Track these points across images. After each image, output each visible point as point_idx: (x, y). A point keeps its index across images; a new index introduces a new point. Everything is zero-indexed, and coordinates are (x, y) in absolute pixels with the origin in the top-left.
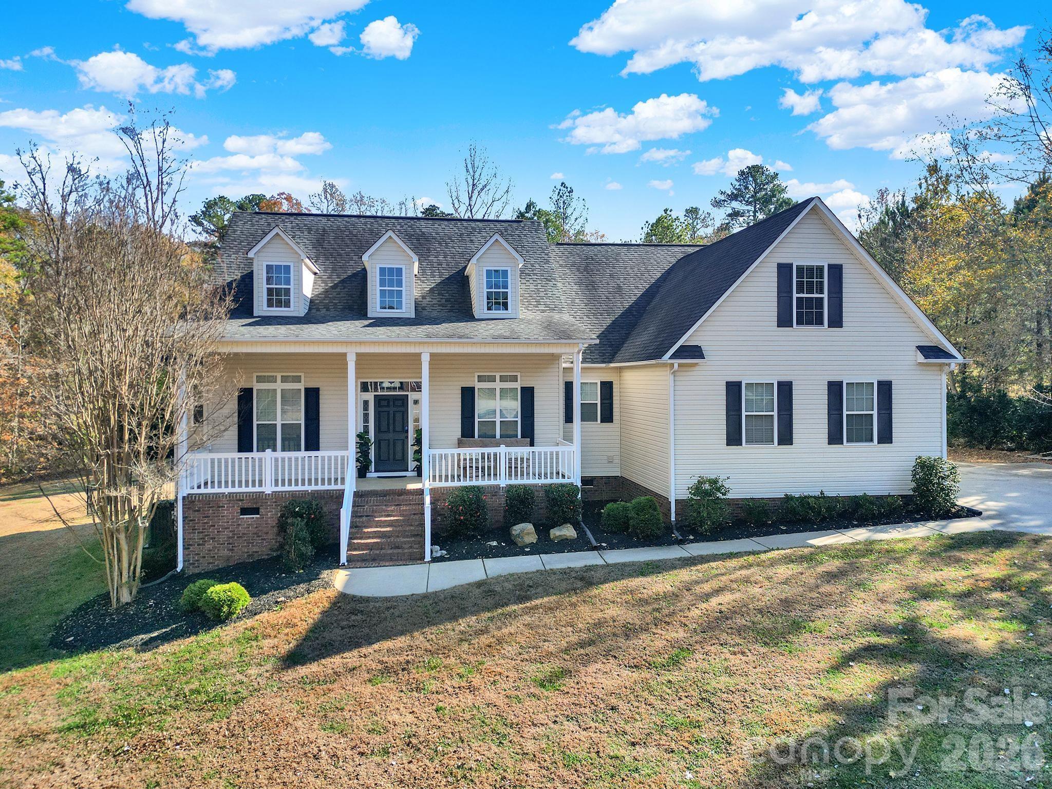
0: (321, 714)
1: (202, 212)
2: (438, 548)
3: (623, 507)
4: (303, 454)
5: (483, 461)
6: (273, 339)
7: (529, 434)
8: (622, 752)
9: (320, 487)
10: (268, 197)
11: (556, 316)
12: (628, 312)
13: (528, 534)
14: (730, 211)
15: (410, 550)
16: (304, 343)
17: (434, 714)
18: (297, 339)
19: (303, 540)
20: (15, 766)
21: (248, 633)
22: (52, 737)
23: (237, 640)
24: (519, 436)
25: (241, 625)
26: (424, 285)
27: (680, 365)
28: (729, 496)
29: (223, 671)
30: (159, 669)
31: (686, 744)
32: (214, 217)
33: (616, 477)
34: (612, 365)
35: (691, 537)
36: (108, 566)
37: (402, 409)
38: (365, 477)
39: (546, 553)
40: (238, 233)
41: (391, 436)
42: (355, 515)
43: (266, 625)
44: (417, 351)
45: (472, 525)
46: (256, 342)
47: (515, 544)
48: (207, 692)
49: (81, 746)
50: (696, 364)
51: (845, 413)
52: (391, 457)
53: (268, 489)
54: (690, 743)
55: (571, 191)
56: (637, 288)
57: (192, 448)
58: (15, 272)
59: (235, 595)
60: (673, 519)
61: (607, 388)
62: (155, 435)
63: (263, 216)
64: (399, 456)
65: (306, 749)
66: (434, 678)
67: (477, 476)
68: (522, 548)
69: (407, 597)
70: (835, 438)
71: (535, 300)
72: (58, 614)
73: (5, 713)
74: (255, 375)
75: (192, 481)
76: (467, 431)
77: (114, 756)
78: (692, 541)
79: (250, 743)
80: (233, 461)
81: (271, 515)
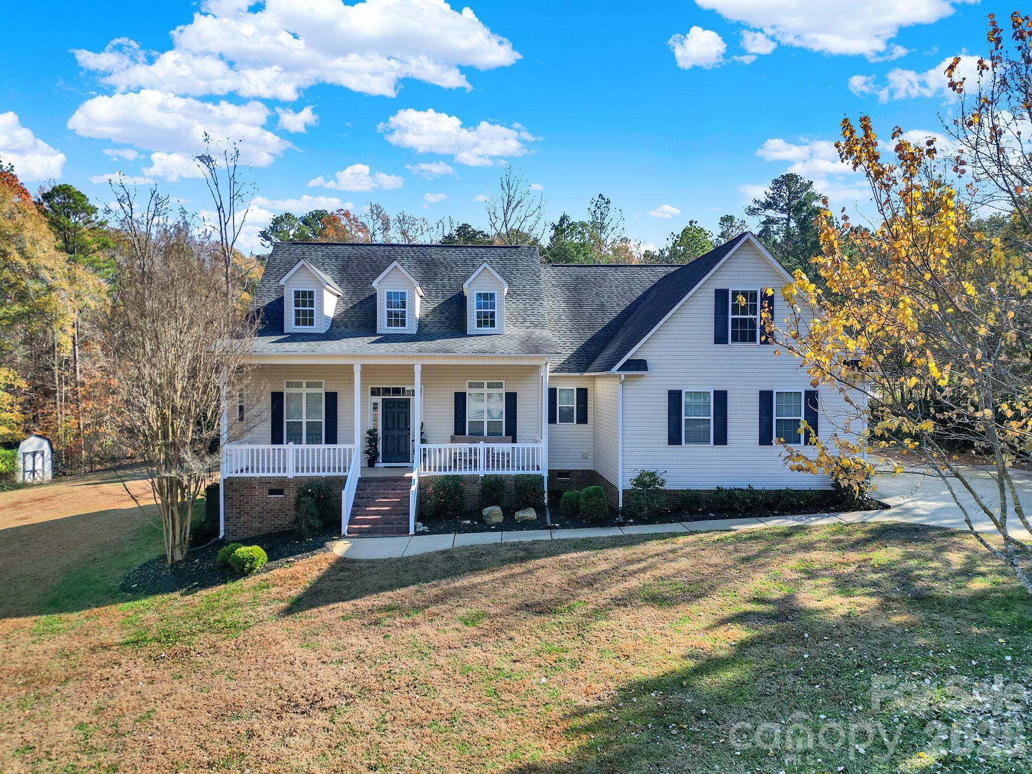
0: (302, 637)
1: (270, 227)
2: (420, 524)
3: (578, 494)
4: (324, 446)
5: (470, 455)
6: (294, 353)
7: (512, 433)
8: (505, 666)
9: (332, 474)
10: (329, 212)
11: (537, 332)
12: (608, 327)
13: (495, 515)
14: (764, 219)
15: (399, 526)
16: (320, 356)
17: (382, 639)
18: (313, 353)
19: (313, 515)
20: (89, 663)
21: (263, 583)
22: (115, 648)
23: (254, 588)
24: (504, 435)
25: (258, 578)
26: (429, 305)
27: (626, 376)
28: (666, 487)
29: (240, 609)
30: (195, 607)
31: (552, 662)
32: (280, 232)
33: (589, 471)
34: (585, 374)
35: (632, 521)
36: (165, 532)
37: (405, 410)
38: (374, 466)
39: (508, 530)
40: (278, 261)
41: (396, 433)
42: (357, 496)
43: (276, 577)
44: (411, 363)
45: (451, 507)
46: (282, 356)
47: (484, 522)
48: (225, 622)
49: (134, 653)
50: (642, 376)
51: (775, 418)
52: (396, 450)
53: (291, 474)
54: (556, 662)
55: (608, 202)
56: (618, 305)
57: (231, 440)
58: (106, 287)
59: (255, 555)
60: (621, 506)
61: (582, 394)
62: (198, 430)
63: (299, 246)
64: (402, 449)
65: (286, 658)
66: (389, 616)
67: (465, 468)
68: (490, 526)
69: (385, 560)
70: (765, 439)
71: (521, 318)
72: (128, 569)
73: (85, 633)
74: (285, 381)
75: (231, 467)
76: (460, 429)
77: (155, 660)
78: (631, 524)
79: (248, 653)
80: (269, 450)
81: (291, 494)
